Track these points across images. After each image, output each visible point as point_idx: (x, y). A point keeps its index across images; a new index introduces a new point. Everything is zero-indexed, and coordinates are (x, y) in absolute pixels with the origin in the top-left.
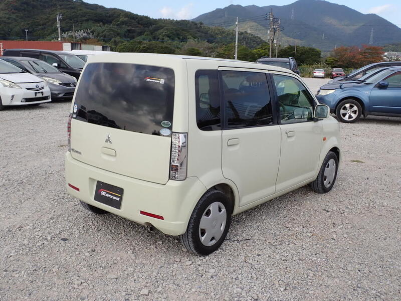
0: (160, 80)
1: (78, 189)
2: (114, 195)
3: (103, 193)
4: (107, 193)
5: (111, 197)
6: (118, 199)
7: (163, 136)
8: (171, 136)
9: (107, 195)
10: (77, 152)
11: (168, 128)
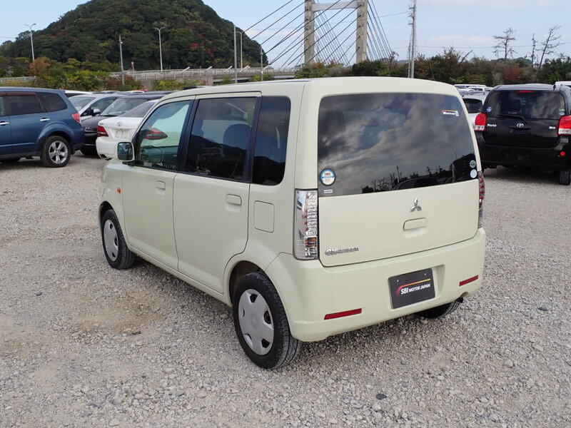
1: (359, 311)
2: (421, 285)
3: (405, 291)
4: (410, 287)
5: (418, 288)
6: (429, 285)
9: (411, 290)
10: (351, 250)
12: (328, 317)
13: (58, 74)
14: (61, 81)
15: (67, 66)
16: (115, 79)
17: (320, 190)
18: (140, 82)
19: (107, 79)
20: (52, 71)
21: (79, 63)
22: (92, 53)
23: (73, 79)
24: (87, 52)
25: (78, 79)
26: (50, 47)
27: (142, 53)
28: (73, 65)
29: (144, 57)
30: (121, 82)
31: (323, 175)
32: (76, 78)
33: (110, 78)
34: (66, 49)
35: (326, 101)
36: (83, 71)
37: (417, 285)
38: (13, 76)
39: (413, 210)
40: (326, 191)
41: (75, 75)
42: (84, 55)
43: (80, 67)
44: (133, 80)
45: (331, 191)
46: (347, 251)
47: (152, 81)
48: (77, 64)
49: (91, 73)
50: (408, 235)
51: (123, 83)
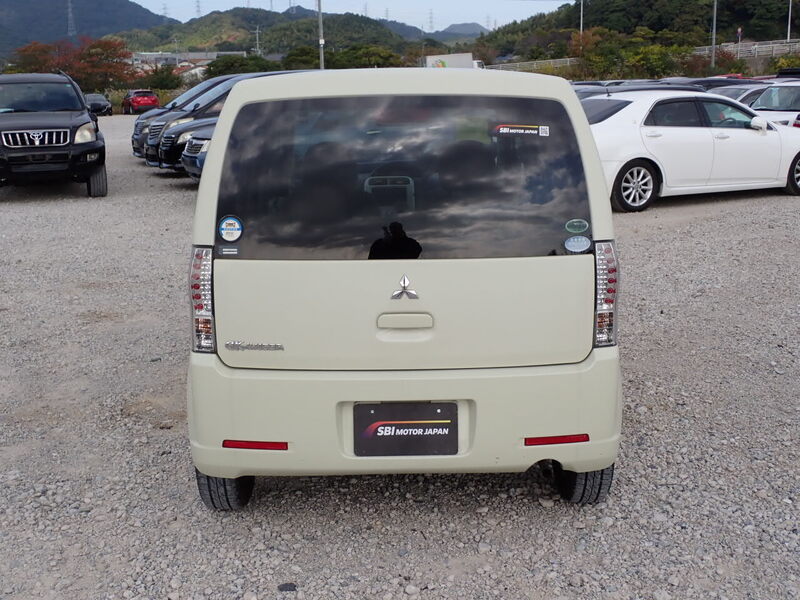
0: (538, 129)
1: (283, 446)
3: (386, 431)
4: (399, 427)
5: (420, 432)
6: (446, 431)
7: (575, 253)
8: (591, 251)
11: (582, 234)
12: (227, 444)
13: (612, 52)
14: (615, 64)
15: (634, 40)
16: (700, 57)
17: (218, 249)
18: (742, 61)
19: (688, 58)
20: (602, 49)
21: (652, 33)
22: (685, 17)
23: (633, 60)
24: (677, 16)
25: (642, 59)
26: (624, 10)
27: (768, 11)
28: (643, 37)
29: (772, 18)
30: (710, 62)
31: (224, 226)
32: (638, 57)
33: (694, 56)
34: (646, 12)
35: (250, 111)
36: (652, 47)
37: (418, 426)
38: (553, 57)
39: (399, 296)
40: (226, 251)
41: (637, 54)
42: (673, 19)
43: (653, 40)
44: (732, 58)
45: (234, 251)
46: (261, 347)
47: (766, 59)
48: (648, 36)
49: (664, 49)
50: (385, 337)
51: (713, 65)
